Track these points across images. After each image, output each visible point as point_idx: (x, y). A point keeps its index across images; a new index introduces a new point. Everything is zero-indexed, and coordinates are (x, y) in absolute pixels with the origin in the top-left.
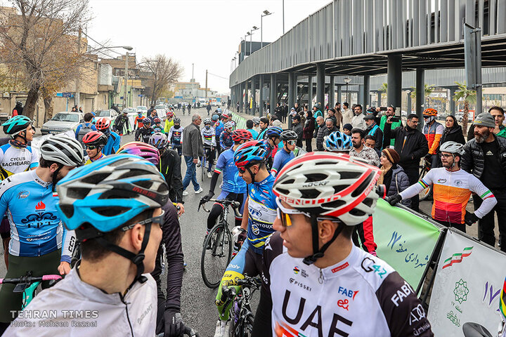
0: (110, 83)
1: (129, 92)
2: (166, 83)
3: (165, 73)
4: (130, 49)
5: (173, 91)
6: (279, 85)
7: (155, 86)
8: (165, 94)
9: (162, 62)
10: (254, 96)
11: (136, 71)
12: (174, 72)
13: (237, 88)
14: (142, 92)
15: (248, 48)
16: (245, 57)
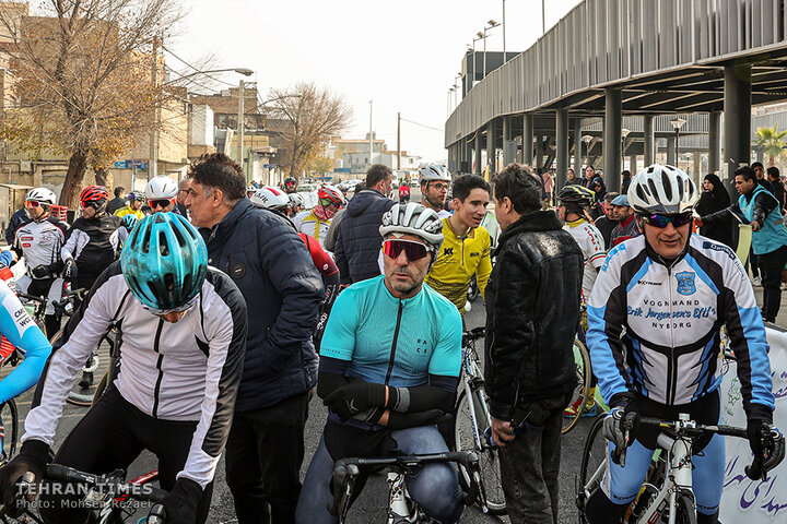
0: (209, 141)
1: (246, 160)
3: (315, 120)
4: (248, 73)
5: (332, 157)
6: (545, 138)
7: (296, 147)
8: (315, 163)
9: (309, 98)
10: (493, 161)
11: (259, 118)
12: (333, 118)
13: (461, 147)
14: (271, 160)
15: (479, 65)
16: (475, 83)
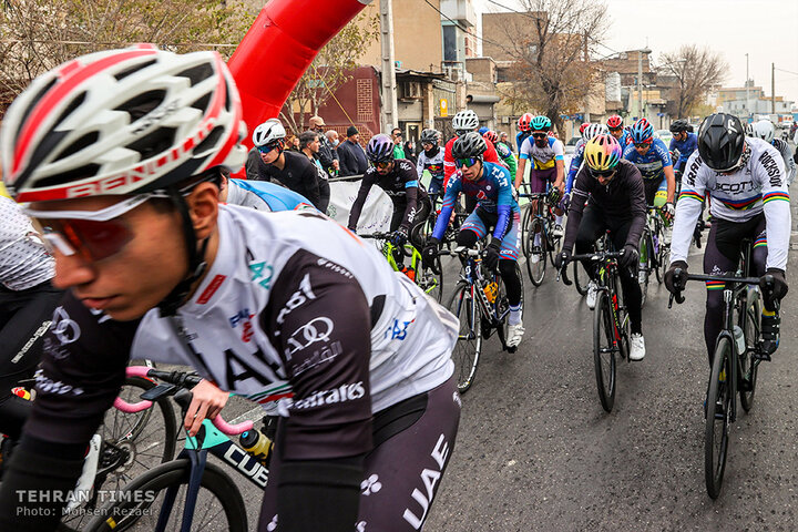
0: (619, 98)
1: (643, 111)
2: (699, 93)
3: (697, 76)
5: (713, 105)
7: (682, 99)
8: (698, 111)
9: (692, 58)
11: (651, 76)
12: (712, 74)
14: (662, 110)
